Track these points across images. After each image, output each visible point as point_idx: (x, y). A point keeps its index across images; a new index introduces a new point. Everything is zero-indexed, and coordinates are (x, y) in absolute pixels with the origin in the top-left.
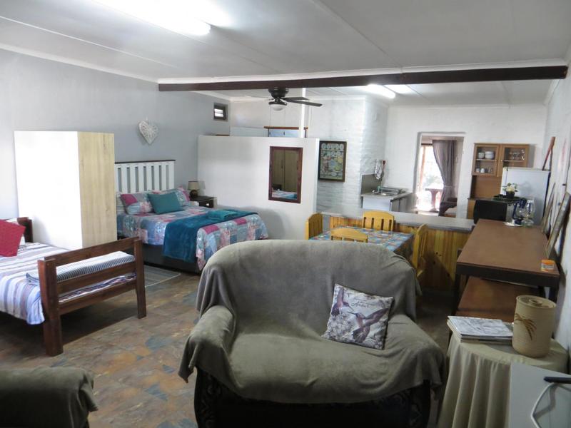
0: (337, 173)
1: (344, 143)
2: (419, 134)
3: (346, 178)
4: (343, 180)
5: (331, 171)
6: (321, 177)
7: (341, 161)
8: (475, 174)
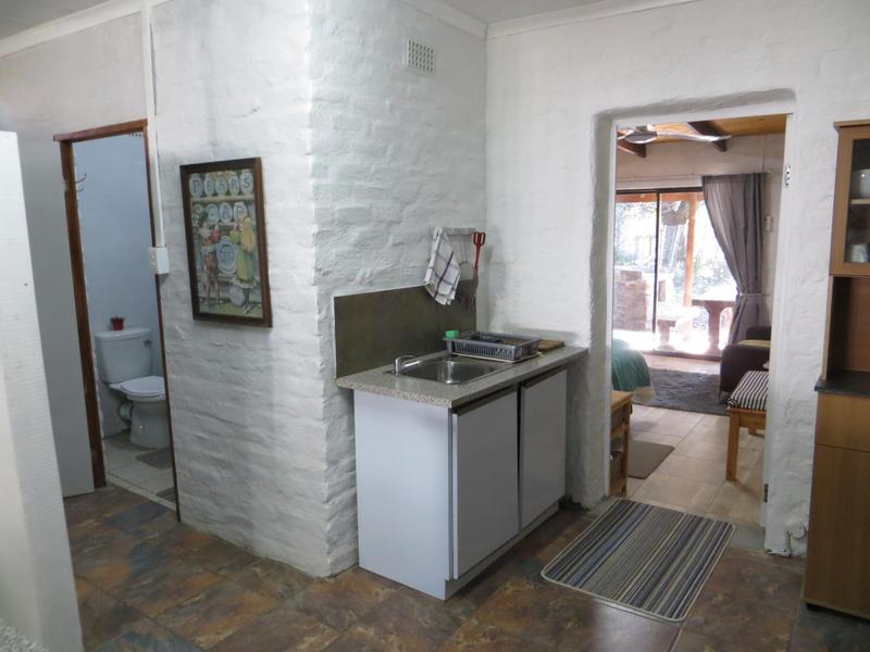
0: (247, 292)
1: (253, 165)
2: (604, 121)
3: (275, 310)
4: (265, 321)
5: (227, 284)
6: (204, 308)
7: (250, 242)
8: (845, 272)
